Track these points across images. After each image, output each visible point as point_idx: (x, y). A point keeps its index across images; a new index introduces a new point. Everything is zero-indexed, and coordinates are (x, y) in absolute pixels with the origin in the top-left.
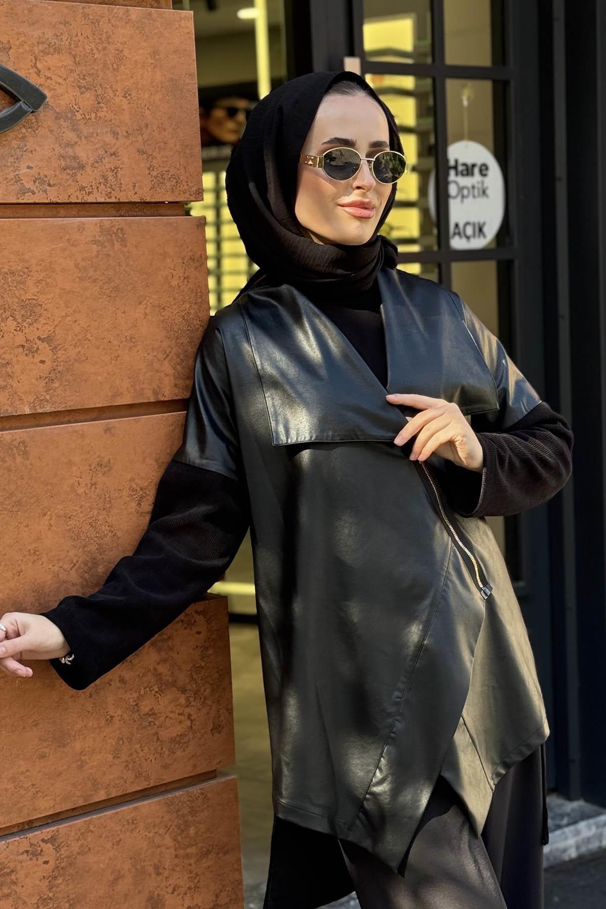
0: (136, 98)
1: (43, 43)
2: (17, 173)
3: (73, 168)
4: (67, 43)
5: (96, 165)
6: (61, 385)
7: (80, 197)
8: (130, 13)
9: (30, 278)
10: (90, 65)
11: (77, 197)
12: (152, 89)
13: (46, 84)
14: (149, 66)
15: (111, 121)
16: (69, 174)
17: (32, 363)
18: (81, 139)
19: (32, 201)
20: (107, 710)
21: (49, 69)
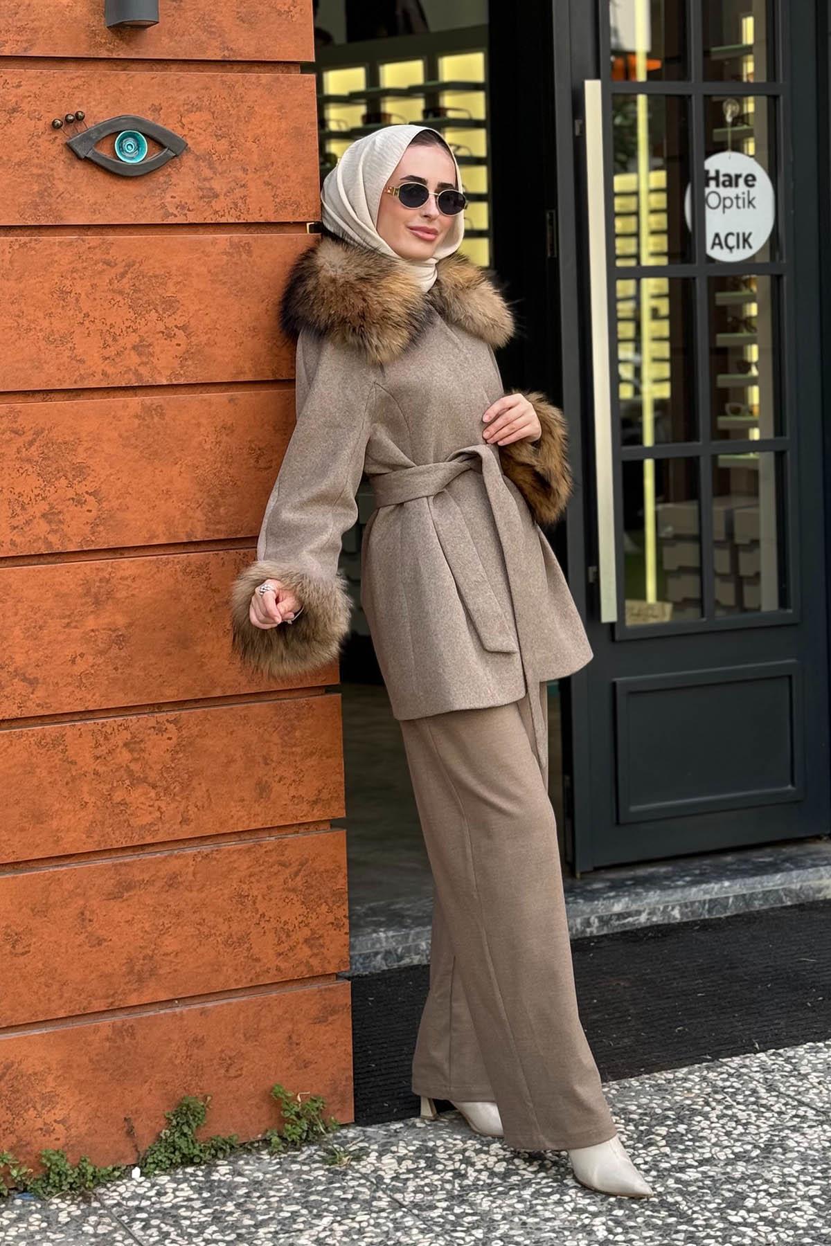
0: (264, 143)
1: (188, 104)
2: (163, 201)
3: (209, 197)
4: (208, 103)
5: (228, 194)
6: (193, 363)
7: (214, 219)
8: (261, 78)
10: (226, 119)
11: (212, 219)
12: (278, 135)
13: (189, 135)
14: (276, 118)
15: (242, 161)
16: (205, 202)
17: (170, 345)
18: (216, 175)
19: (175, 222)
21: (192, 123)
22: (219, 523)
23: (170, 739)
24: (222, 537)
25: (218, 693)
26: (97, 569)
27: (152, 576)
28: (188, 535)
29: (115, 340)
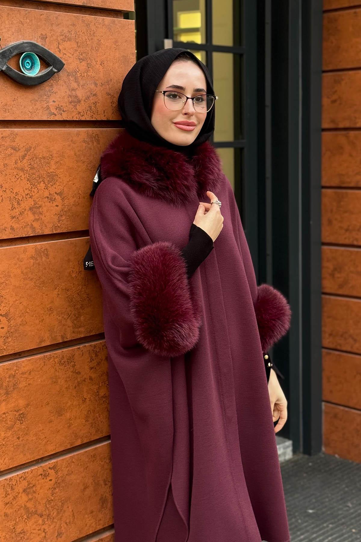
0: (106, 65)
1: (62, 35)
2: (48, 104)
3: (75, 102)
4: (74, 35)
5: (86, 100)
6: (66, 218)
7: (78, 117)
8: (105, 20)
9: (53, 160)
10: (85, 47)
11: (76, 117)
12: (114, 61)
13: (63, 57)
14: (113, 49)
15: (94, 77)
16: (73, 105)
17: (52, 206)
18: (79, 87)
19: (55, 120)
20: (83, 395)
21: (65, 49)
22: (80, 327)
23: (51, 480)
24: (82, 336)
25: (79, 443)
26: (7, 369)
27: (41, 369)
28: (62, 337)
29: (19, 204)
